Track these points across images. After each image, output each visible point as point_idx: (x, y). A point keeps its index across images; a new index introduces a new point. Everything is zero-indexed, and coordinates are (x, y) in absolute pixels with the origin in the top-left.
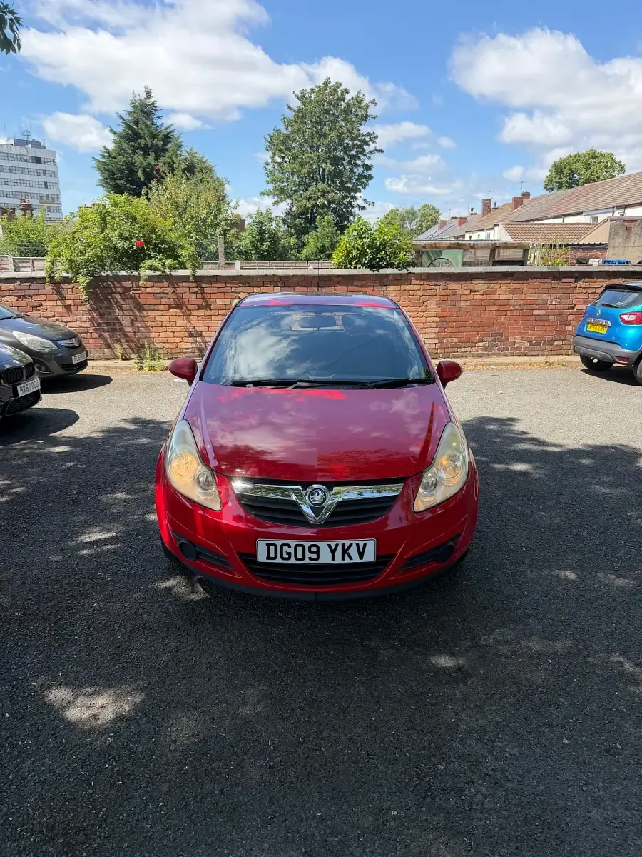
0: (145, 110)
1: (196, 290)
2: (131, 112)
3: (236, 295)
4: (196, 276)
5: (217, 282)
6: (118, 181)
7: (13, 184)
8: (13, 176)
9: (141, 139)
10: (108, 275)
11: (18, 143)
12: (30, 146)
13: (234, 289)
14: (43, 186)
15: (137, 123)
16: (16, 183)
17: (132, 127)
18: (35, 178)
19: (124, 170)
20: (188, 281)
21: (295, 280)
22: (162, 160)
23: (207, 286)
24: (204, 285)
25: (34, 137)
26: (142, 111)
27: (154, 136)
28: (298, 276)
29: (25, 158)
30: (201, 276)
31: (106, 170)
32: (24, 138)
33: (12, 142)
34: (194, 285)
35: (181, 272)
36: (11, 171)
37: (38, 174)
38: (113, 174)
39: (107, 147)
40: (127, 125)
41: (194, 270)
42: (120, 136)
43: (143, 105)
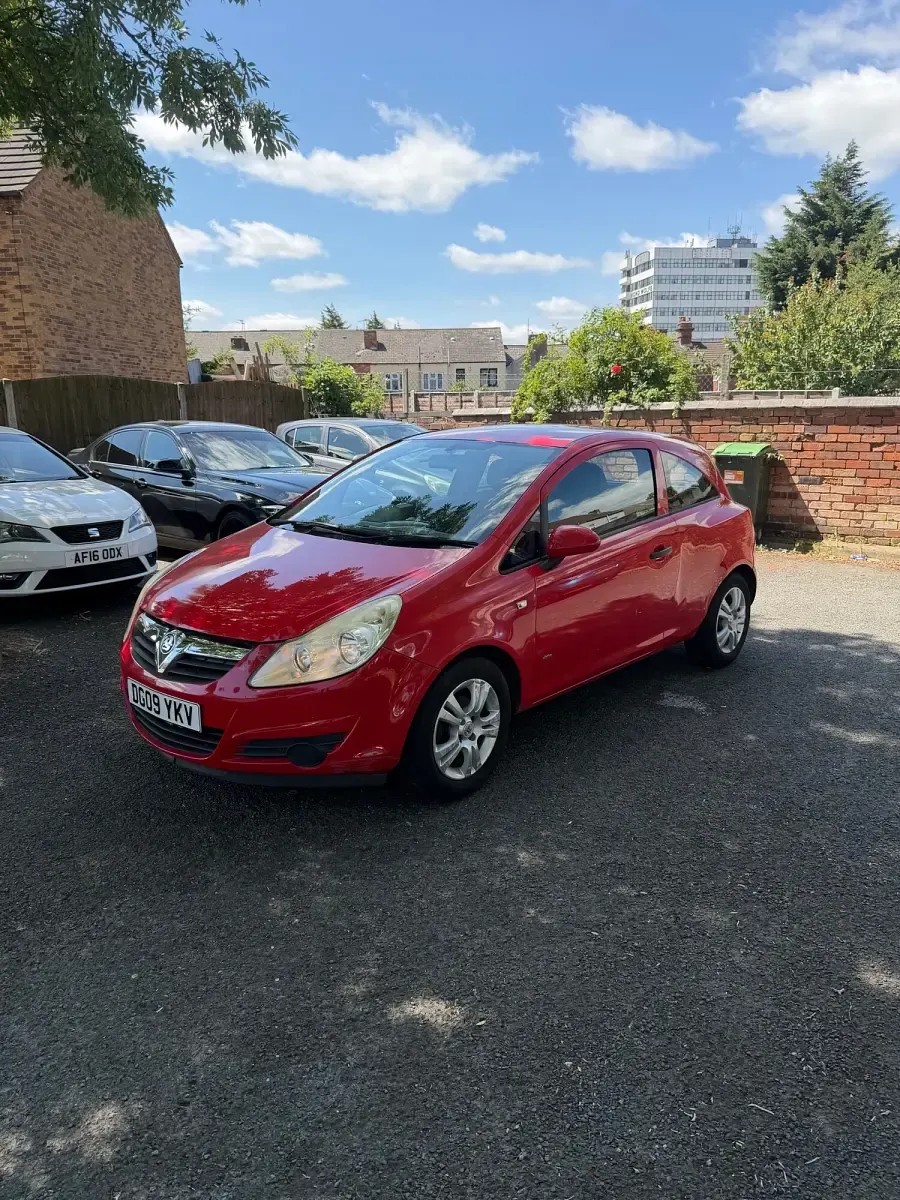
0: (841, 177)
1: (681, 429)
2: (819, 183)
3: (736, 436)
4: (683, 411)
5: (710, 418)
6: (780, 283)
7: (705, 298)
8: (708, 287)
9: (826, 219)
10: (575, 412)
11: (723, 244)
12: (736, 246)
13: (733, 429)
14: (744, 297)
15: (823, 197)
16: (710, 295)
17: (816, 204)
18: (733, 287)
19: (792, 266)
20: (671, 418)
21: (829, 415)
22: (852, 245)
23: (696, 423)
24: (691, 423)
25: (744, 233)
26: (837, 180)
27: (846, 212)
28: (834, 408)
29: (726, 262)
30: (689, 410)
31: (766, 269)
32: (730, 237)
33: (715, 244)
34: (679, 422)
35: (665, 406)
36: (706, 282)
37: (740, 281)
38: (776, 273)
39: (776, 237)
40: (809, 203)
41: (682, 404)
42: (797, 219)
43: (839, 169)
